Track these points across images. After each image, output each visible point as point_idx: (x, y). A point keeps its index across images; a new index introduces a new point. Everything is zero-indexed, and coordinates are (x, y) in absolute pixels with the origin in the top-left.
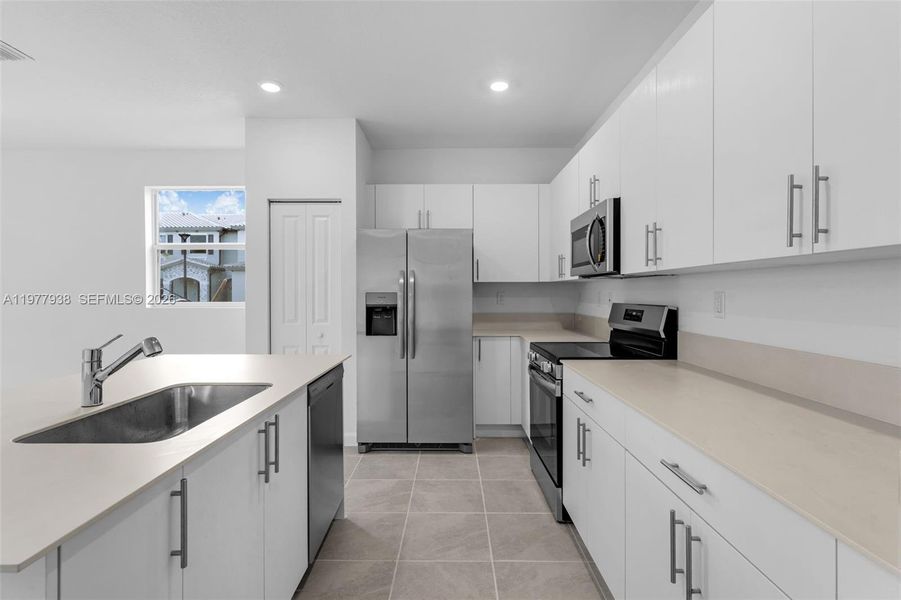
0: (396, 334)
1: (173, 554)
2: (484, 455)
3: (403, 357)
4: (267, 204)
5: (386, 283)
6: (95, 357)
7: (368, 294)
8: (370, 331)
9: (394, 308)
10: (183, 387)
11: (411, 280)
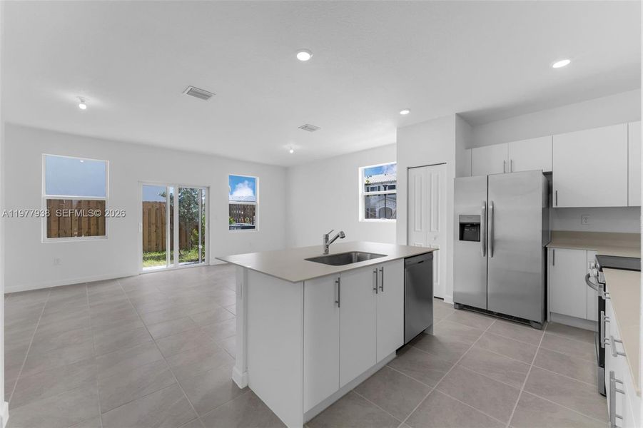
0: (479, 241)
1: (336, 302)
2: (550, 334)
3: (484, 255)
4: (406, 169)
5: (473, 209)
6: (327, 237)
7: (461, 216)
8: (462, 238)
9: (478, 225)
10: (356, 252)
11: (490, 207)
